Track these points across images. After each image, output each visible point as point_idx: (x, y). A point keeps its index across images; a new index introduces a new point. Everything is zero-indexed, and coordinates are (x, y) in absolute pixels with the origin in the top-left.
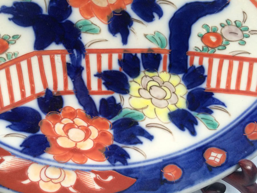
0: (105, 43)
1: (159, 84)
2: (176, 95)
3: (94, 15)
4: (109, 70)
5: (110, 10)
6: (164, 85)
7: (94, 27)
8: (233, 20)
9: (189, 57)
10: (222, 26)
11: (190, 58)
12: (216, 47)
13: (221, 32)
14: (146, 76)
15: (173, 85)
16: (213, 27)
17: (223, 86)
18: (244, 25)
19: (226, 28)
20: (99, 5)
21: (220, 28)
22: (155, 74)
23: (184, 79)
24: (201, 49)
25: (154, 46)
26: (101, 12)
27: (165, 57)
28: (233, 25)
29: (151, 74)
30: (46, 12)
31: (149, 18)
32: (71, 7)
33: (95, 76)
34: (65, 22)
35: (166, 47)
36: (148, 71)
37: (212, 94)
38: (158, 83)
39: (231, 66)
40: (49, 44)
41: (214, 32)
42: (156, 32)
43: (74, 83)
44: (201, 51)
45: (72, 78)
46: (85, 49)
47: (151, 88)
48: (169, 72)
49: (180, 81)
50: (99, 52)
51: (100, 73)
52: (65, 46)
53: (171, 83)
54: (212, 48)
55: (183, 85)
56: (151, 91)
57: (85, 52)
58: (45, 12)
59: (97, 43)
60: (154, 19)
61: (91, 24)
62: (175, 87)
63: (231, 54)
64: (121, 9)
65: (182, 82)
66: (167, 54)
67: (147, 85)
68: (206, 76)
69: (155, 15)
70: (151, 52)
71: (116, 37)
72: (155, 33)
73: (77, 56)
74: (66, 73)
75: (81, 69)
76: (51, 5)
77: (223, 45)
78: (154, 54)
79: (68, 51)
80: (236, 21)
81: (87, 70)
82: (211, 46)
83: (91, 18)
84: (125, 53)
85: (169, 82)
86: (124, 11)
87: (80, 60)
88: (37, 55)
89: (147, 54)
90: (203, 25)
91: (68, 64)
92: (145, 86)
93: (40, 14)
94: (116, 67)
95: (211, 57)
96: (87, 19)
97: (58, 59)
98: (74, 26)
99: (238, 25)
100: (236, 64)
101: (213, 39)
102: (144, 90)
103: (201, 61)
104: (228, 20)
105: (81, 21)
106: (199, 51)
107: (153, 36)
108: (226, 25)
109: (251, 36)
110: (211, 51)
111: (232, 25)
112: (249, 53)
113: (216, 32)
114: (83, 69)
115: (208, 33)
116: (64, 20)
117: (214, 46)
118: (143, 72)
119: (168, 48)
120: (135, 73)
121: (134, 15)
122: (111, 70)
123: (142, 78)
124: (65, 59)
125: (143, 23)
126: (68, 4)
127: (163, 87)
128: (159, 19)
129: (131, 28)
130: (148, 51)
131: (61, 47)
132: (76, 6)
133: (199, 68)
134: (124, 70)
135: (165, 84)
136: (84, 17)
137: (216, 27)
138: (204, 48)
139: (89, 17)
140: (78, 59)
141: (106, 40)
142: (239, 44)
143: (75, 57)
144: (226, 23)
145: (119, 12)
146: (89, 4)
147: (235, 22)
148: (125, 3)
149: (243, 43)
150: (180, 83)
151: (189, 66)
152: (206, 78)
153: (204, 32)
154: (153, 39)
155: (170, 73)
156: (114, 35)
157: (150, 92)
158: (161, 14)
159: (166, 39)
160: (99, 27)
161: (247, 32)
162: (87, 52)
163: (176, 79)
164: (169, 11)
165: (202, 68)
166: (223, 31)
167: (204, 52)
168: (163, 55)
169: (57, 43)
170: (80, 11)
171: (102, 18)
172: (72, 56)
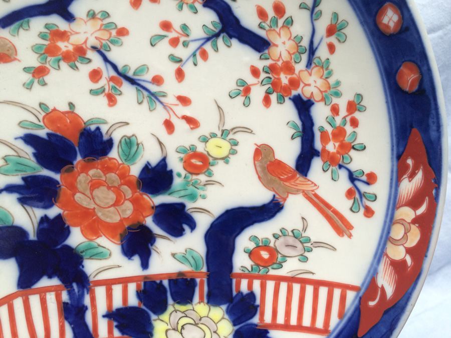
0: (118, 270)
1: (195, 322)
2: (218, 335)
3: (101, 234)
4: (124, 307)
5: (124, 225)
6: (201, 322)
7: (100, 249)
8: (289, 229)
9: (234, 281)
10: (276, 237)
11: (236, 282)
12: (269, 266)
13: (275, 246)
14: (176, 311)
15: (214, 322)
16: (264, 238)
17: (281, 320)
18: (303, 235)
19: (281, 240)
20: (108, 220)
21: (273, 240)
22: (189, 307)
23: (229, 312)
24: (250, 269)
25: (185, 268)
26: (110, 230)
27: (202, 282)
28: (290, 236)
29: (182, 308)
30: (34, 236)
31: (177, 232)
32: (68, 227)
33: (104, 316)
34: (61, 248)
35: (202, 268)
36: (179, 303)
37: (267, 332)
38: (194, 320)
39: (290, 291)
40: (38, 279)
41: (265, 246)
42: (188, 250)
43: (73, 329)
44: (250, 272)
45: (70, 324)
46: (89, 281)
47: (183, 327)
48: (208, 303)
49: (224, 315)
50: (109, 284)
51: (111, 312)
52: (61, 280)
53: (211, 319)
54: (264, 267)
55: (227, 320)
56: (183, 331)
57: (89, 285)
58: (32, 236)
59: (105, 271)
60: (184, 233)
61: (97, 246)
62: (216, 324)
63: (290, 275)
64: (138, 222)
65: (226, 316)
66: (204, 277)
67: (178, 323)
68: (258, 306)
69: (186, 227)
70: (181, 277)
71: (133, 260)
72: (186, 251)
73: (78, 292)
74: (63, 317)
75: (84, 309)
76: (41, 227)
77: (278, 262)
78: (186, 279)
79: (65, 286)
80: (294, 230)
81: (92, 310)
82: (262, 264)
83: (96, 239)
84: (146, 280)
85: (208, 317)
86: (143, 225)
87: (82, 297)
88: (22, 296)
89: (177, 280)
90: (250, 237)
91: (65, 304)
92: (174, 326)
93: (26, 240)
94: (133, 301)
95: (264, 279)
96: (91, 240)
97: (51, 298)
98: (74, 251)
99: (296, 235)
100: (296, 287)
101: (265, 255)
102: (173, 331)
103: (250, 286)
104: (283, 228)
105: (84, 244)
106: (247, 272)
107: (184, 255)
108: (280, 236)
109: (314, 249)
110: (263, 271)
111: (288, 235)
112: (313, 274)
113: (268, 245)
114: (86, 308)
115: (258, 247)
116: (59, 245)
117: (267, 264)
118: (171, 306)
119: (204, 270)
120: (160, 308)
121: (156, 230)
122: (127, 306)
123: (171, 314)
124: (61, 297)
125: (169, 239)
126: (65, 224)
127: (200, 326)
128: (191, 232)
129: (153, 247)
130: (178, 276)
131: (55, 282)
132: (75, 225)
133: (248, 295)
134: (145, 305)
135: (203, 320)
136: (88, 239)
137: (267, 238)
138: (254, 267)
139: (95, 238)
140: (79, 295)
141: (119, 267)
142: (299, 260)
143: (75, 293)
144: (280, 234)
145: (136, 227)
146: (94, 221)
147: (292, 231)
148: (144, 214)
149: (304, 259)
150: (223, 318)
151: (234, 293)
152: (259, 309)
153: (251, 246)
154: (184, 259)
155: (209, 305)
156: (129, 259)
157: (181, 334)
158: (193, 226)
159: (202, 258)
160: (108, 249)
161: (309, 245)
162: (91, 285)
163: (218, 313)
164: (203, 222)
165: (252, 295)
166: (277, 244)
167: (253, 272)
168: (198, 280)
169: (50, 277)
170: (82, 231)
171: (113, 237)
172: (71, 293)
